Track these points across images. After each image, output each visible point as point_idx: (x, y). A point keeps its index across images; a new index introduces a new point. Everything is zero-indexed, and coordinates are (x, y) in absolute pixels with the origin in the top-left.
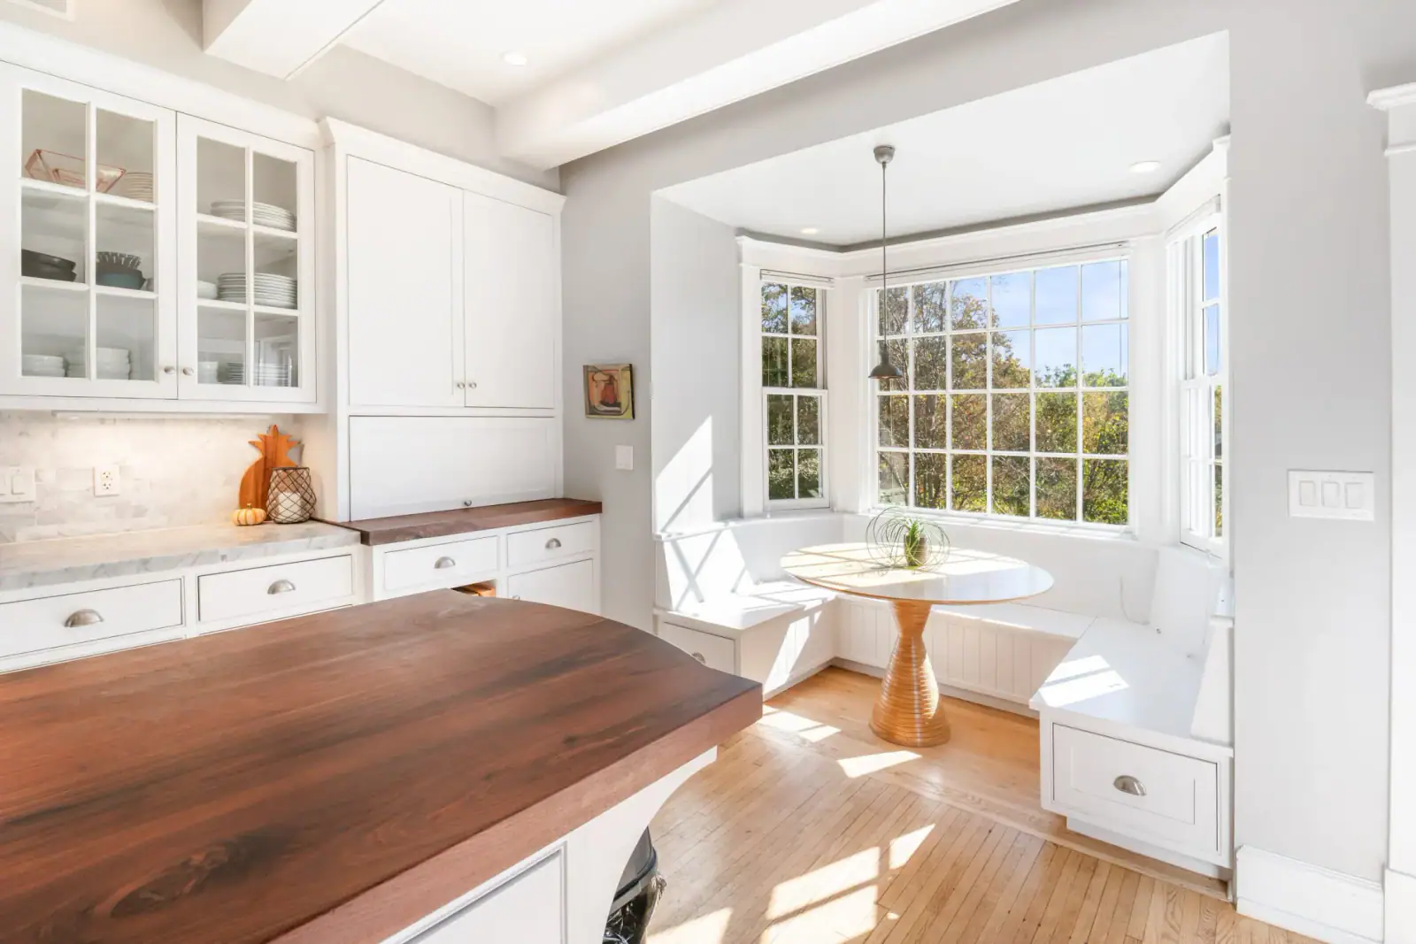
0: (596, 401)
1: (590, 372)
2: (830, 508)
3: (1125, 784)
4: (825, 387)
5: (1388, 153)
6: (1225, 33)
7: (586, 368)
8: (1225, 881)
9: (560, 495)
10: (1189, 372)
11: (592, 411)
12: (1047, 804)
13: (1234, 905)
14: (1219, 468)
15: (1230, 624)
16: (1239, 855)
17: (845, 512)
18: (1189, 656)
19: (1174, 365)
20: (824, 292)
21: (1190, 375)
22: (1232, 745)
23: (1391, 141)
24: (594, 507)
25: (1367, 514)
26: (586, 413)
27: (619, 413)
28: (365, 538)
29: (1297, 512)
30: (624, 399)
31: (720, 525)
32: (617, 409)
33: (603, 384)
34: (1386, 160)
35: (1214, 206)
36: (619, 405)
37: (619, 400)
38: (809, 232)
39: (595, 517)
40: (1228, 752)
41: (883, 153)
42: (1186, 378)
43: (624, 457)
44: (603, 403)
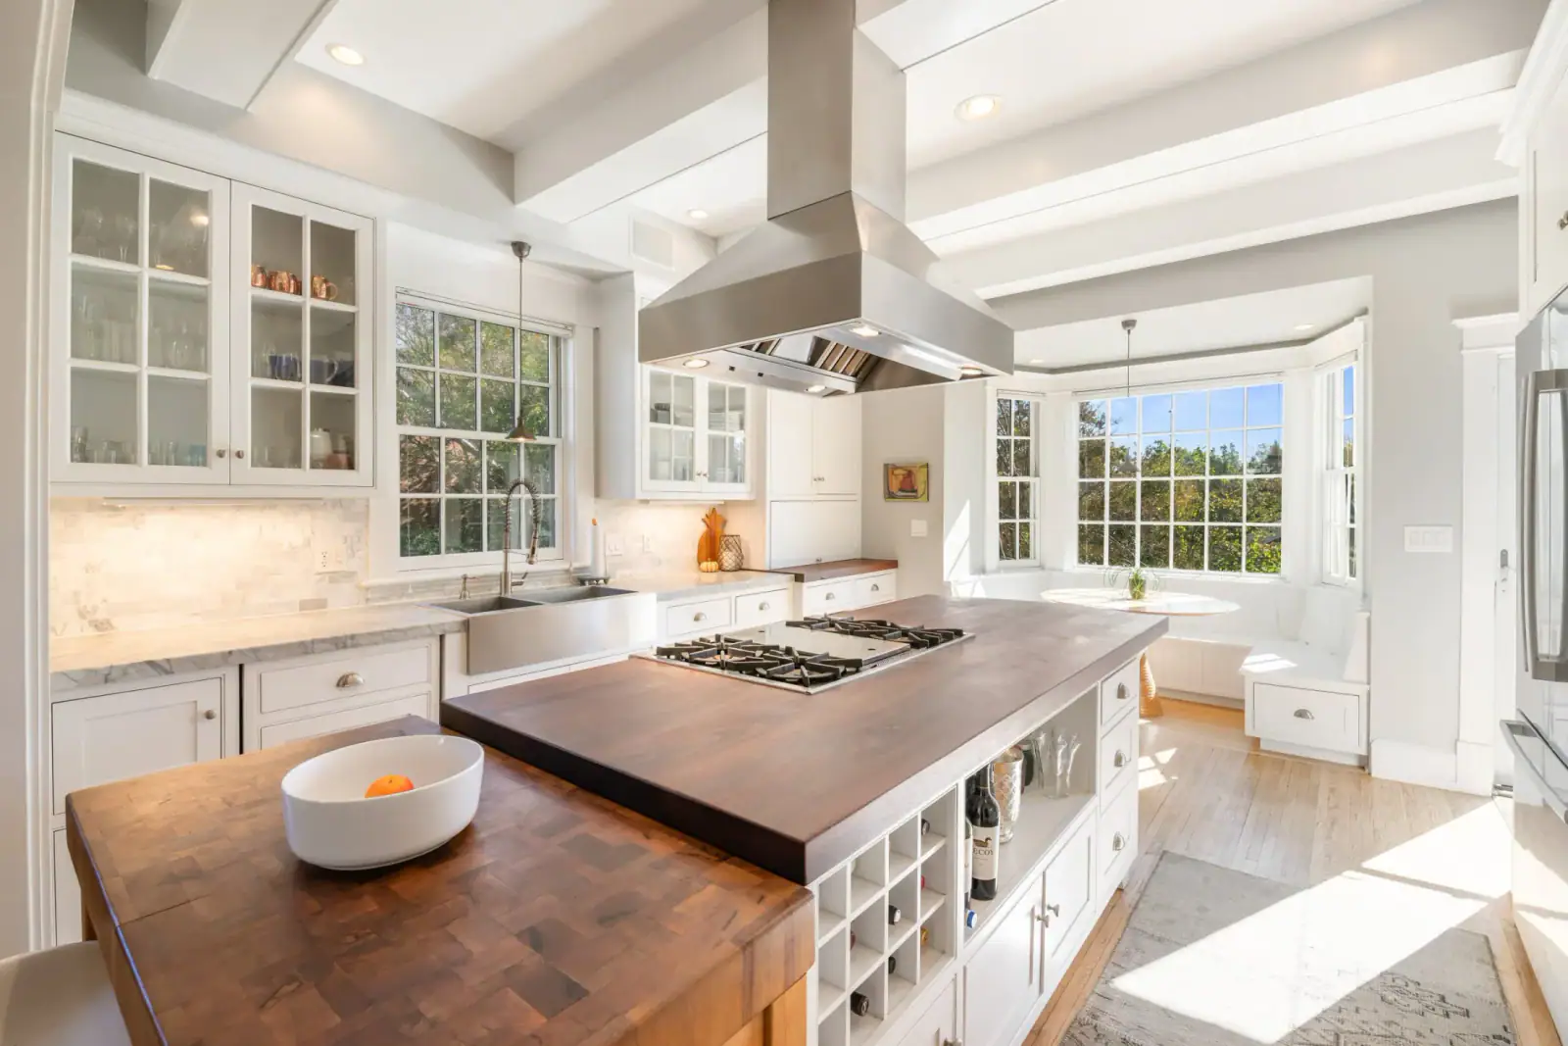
0: (895, 488)
1: (889, 469)
2: (1041, 567)
3: (1301, 714)
4: (1037, 475)
5: (1464, 352)
6: (1369, 278)
7: (886, 466)
8: (1364, 764)
9: (859, 556)
10: (1330, 466)
11: (890, 495)
12: (1249, 731)
13: (1370, 774)
14: (1352, 531)
15: (1368, 614)
16: (1373, 746)
17: (1054, 569)
18: (1332, 654)
19: (1319, 460)
20: (1037, 405)
21: (1331, 467)
22: (1369, 683)
23: (1465, 345)
24: (893, 564)
25: (1449, 549)
26: (885, 498)
27: (915, 497)
28: (799, 578)
29: (1409, 548)
30: (921, 488)
31: (976, 577)
32: (914, 494)
33: (901, 477)
34: (1462, 356)
35: (1353, 357)
36: (916, 491)
37: (916, 488)
38: (1035, 362)
39: (892, 571)
40: (1367, 687)
41: (1128, 324)
42: (1327, 469)
43: (919, 528)
44: (901, 490)
